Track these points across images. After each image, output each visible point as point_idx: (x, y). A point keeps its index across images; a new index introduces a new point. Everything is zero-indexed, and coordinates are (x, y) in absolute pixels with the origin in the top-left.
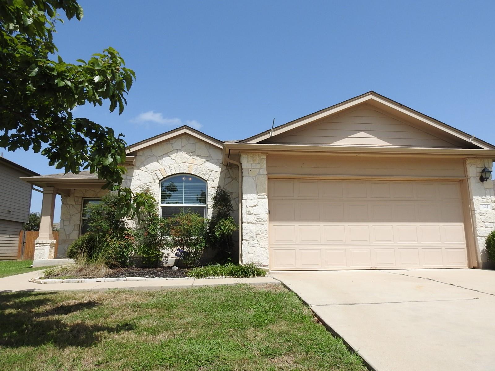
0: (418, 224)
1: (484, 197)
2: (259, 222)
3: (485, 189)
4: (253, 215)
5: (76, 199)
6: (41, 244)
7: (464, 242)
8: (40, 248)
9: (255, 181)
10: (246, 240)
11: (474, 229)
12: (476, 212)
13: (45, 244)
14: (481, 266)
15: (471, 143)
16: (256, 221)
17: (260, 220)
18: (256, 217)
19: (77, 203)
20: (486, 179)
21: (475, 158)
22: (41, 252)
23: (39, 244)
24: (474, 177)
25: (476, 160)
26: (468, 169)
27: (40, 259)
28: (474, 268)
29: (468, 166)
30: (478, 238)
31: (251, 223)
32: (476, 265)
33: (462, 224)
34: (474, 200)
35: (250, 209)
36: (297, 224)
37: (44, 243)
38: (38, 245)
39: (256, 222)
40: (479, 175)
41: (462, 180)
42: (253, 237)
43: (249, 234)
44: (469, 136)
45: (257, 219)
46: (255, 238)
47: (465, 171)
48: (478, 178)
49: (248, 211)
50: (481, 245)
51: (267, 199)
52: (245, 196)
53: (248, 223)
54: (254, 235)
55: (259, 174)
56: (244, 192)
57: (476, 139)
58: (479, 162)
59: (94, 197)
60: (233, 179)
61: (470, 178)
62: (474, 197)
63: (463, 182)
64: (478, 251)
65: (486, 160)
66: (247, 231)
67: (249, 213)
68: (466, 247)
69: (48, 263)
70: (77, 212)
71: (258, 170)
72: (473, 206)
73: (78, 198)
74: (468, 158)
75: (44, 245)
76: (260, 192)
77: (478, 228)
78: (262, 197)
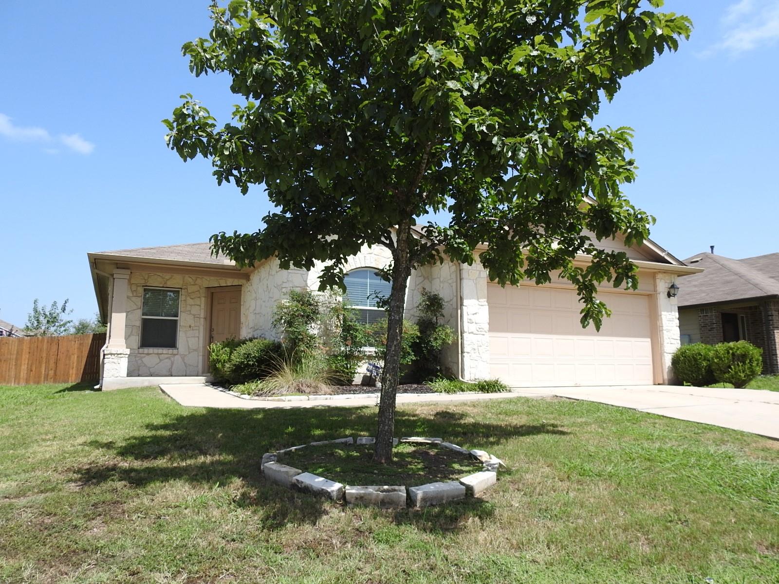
0: (615, 339)
1: (670, 313)
2: (480, 333)
3: (671, 305)
4: (474, 324)
5: (134, 288)
6: (114, 354)
7: (651, 359)
8: (113, 360)
9: (476, 284)
10: (468, 353)
11: (662, 345)
12: (664, 328)
13: (121, 354)
14: (666, 382)
15: (663, 258)
16: (478, 331)
17: (481, 330)
18: (478, 326)
19: (135, 294)
20: (674, 295)
21: (664, 272)
22: (115, 366)
23: (111, 354)
24: (663, 293)
25: (665, 274)
26: (657, 284)
27: (113, 378)
28: (659, 384)
29: (658, 281)
30: (665, 354)
31: (472, 333)
32: (662, 382)
33: (649, 340)
34: (663, 316)
35: (471, 317)
36: (509, 335)
37: (119, 353)
38: (109, 356)
39: (478, 333)
40: (667, 290)
41: (651, 295)
42: (475, 349)
43: (471, 346)
44: (663, 250)
45: (478, 329)
46: (477, 350)
47: (655, 286)
48: (666, 293)
49: (470, 320)
50: (668, 362)
51: (488, 307)
52: (465, 302)
53: (469, 333)
54: (475, 347)
55: (479, 277)
56: (464, 297)
57: (669, 255)
58: (667, 277)
59: (161, 286)
60: (425, 278)
61: (659, 294)
62: (663, 313)
63: (651, 297)
64: (664, 368)
65: (673, 276)
66: (469, 343)
67: (471, 322)
68: (652, 364)
69: (127, 383)
70: (135, 307)
71: (478, 272)
72: (662, 322)
73: (137, 286)
74: (660, 272)
75: (119, 356)
76: (481, 298)
77: (665, 344)
78: (483, 304)
